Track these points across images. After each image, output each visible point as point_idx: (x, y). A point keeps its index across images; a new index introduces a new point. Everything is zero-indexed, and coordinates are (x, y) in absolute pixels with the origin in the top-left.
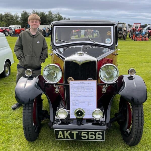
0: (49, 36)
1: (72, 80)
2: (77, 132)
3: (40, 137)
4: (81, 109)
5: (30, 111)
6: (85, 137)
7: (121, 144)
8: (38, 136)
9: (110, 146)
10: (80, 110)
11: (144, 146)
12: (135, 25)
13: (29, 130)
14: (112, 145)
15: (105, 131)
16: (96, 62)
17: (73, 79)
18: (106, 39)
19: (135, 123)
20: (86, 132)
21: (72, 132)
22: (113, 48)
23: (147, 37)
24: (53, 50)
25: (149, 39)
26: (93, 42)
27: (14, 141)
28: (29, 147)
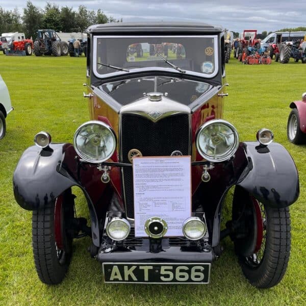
0: (80, 55)
1: (139, 156)
2: (151, 268)
3: (71, 273)
4: (159, 219)
5: (48, 225)
6: (167, 276)
7: (241, 284)
8: (67, 271)
9: (219, 289)
10: (158, 221)
11: (287, 288)
12: (245, 33)
13: (45, 259)
14: (223, 289)
15: (210, 264)
16: (190, 116)
17: (139, 153)
18: (204, 64)
19: (273, 246)
20: (171, 268)
21: (141, 268)
22: (218, 83)
23: (269, 57)
24: (92, 86)
25: (273, 61)
26: (177, 69)
27: (15, 285)
28: (48, 298)
